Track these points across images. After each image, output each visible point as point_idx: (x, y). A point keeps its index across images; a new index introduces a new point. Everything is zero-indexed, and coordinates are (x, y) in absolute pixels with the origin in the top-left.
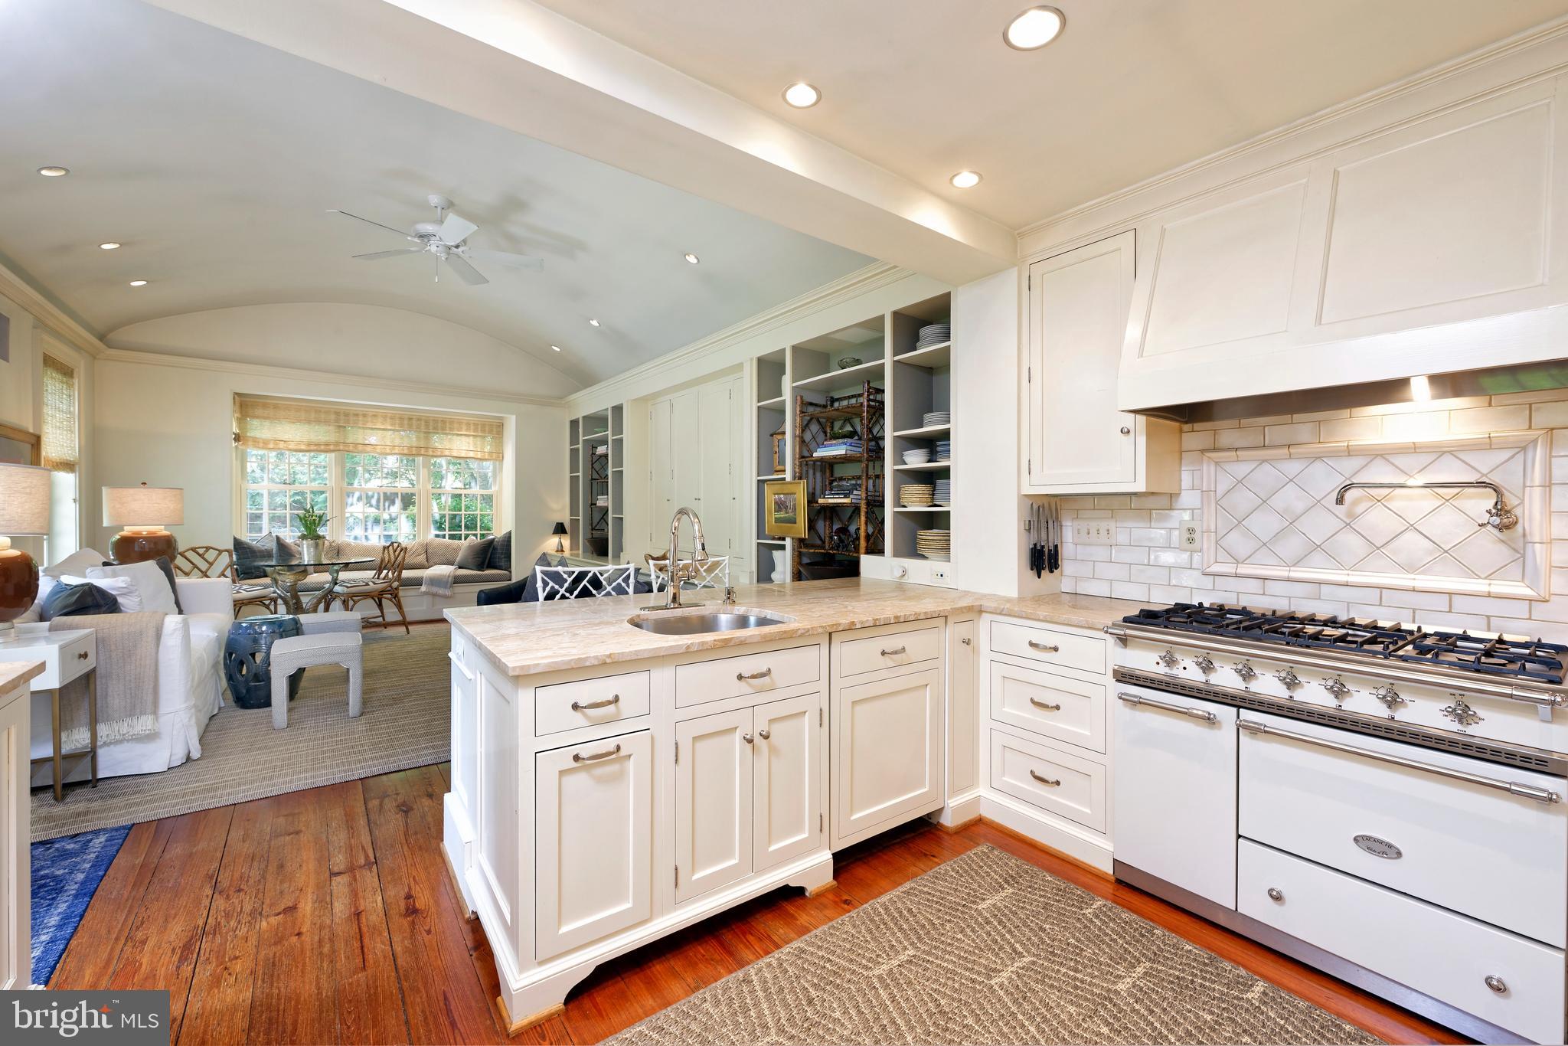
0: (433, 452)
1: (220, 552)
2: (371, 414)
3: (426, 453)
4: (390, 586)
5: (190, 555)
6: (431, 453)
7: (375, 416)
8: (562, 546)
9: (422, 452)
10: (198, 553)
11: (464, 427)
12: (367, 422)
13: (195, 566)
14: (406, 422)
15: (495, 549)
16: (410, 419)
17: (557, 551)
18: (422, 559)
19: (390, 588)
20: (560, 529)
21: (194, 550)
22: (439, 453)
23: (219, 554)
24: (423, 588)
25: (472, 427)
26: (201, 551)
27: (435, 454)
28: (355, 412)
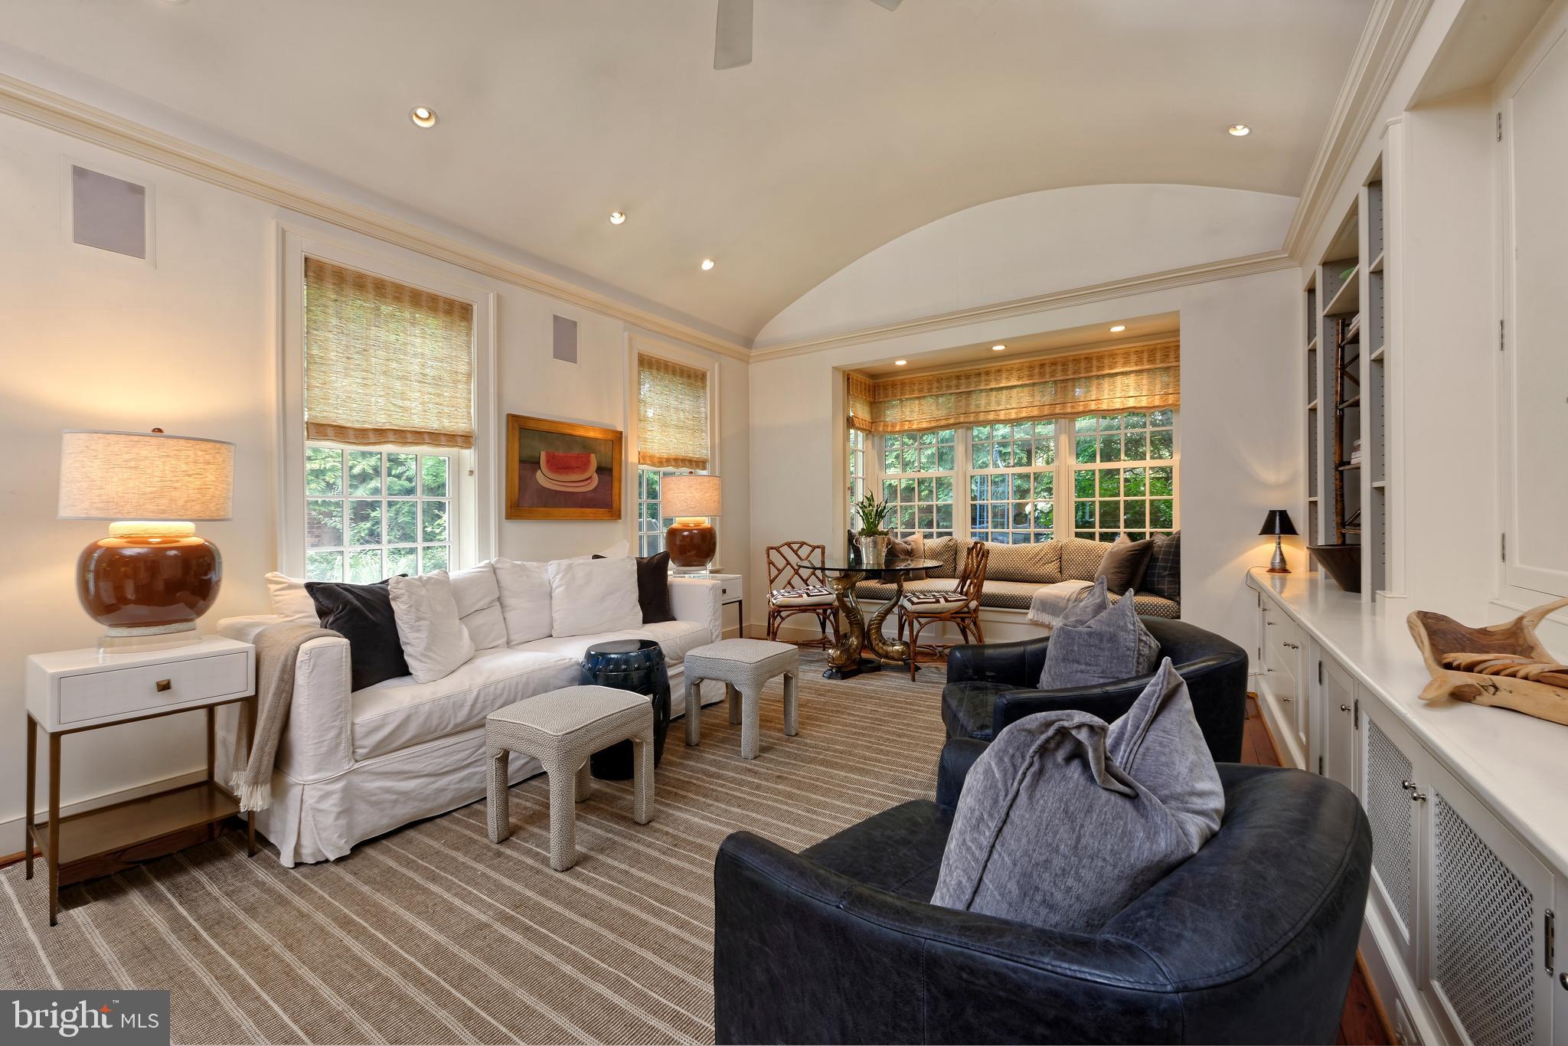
0: (1072, 407)
1: (814, 548)
2: (993, 370)
3: (1061, 412)
4: (967, 606)
5: (785, 550)
6: (1069, 410)
7: (999, 371)
8: (1283, 560)
9: (1057, 411)
10: (792, 549)
11: (1121, 360)
12: (990, 381)
13: (788, 563)
14: (1037, 371)
15: (1154, 559)
16: (1042, 365)
17: (1272, 570)
18: (1051, 568)
19: (966, 609)
20: (1279, 524)
21: (789, 545)
22: (1081, 409)
23: (812, 551)
24: (1031, 614)
25: (1133, 358)
26: (795, 547)
27: (1075, 411)
28: (977, 371)
